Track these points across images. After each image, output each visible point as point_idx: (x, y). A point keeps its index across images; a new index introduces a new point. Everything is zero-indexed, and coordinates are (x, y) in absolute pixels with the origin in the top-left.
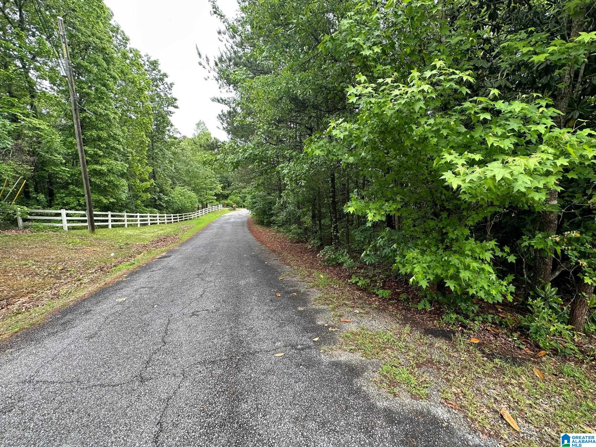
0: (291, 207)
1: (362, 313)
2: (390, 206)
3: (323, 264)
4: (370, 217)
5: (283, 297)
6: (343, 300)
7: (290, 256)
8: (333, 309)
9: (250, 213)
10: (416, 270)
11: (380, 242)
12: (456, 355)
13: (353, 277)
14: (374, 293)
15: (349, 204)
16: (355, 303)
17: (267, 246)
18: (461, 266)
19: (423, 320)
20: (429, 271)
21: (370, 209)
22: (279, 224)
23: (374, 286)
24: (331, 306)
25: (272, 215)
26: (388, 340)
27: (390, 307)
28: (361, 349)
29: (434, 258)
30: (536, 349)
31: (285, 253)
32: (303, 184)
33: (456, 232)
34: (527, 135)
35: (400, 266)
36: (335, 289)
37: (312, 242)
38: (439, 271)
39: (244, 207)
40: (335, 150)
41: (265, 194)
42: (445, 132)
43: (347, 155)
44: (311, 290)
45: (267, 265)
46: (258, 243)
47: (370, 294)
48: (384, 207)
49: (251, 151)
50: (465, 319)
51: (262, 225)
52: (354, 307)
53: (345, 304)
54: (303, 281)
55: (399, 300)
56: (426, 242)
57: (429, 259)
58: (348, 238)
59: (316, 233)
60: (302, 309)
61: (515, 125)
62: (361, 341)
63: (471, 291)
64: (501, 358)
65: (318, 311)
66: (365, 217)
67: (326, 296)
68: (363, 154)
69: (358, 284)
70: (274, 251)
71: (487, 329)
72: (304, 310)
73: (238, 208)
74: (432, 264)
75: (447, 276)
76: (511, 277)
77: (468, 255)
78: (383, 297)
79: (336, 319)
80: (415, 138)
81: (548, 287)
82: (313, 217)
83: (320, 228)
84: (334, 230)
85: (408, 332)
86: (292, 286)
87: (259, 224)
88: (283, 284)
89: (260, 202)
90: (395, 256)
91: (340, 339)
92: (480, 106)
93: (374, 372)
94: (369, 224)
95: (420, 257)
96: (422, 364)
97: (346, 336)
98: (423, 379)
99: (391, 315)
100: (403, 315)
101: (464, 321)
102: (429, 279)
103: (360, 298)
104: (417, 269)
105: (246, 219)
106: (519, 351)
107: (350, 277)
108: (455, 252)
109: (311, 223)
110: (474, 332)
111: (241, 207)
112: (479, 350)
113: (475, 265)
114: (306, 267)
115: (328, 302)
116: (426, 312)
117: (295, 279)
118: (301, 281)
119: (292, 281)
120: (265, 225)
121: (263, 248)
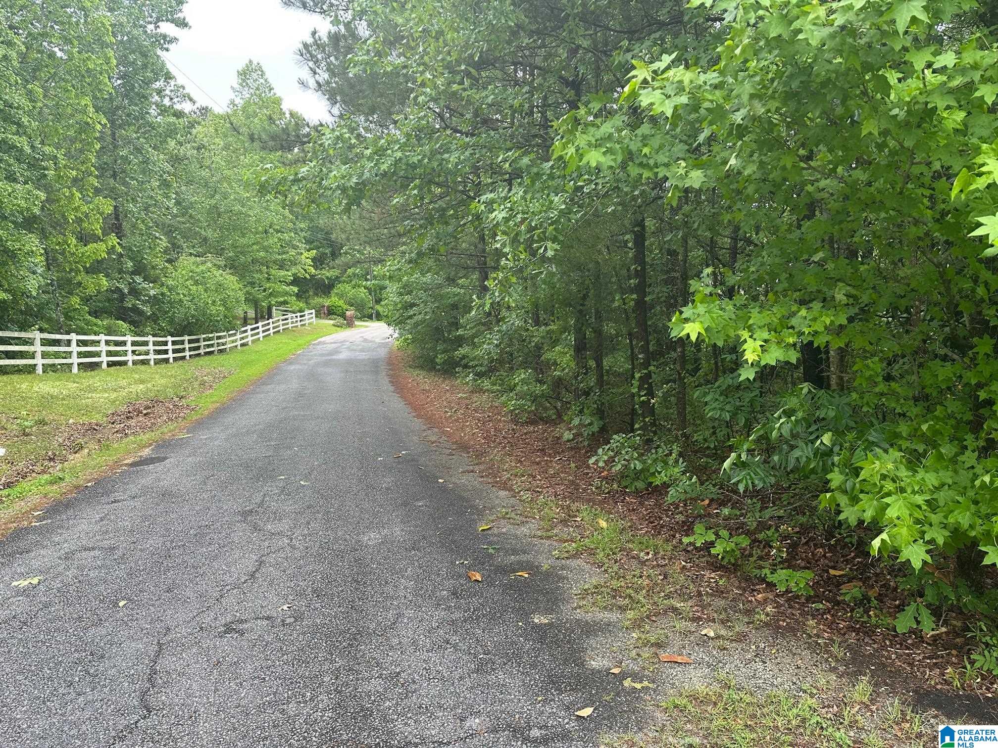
0: (514, 320)
1: (723, 638)
2: (814, 319)
3: (606, 487)
4: (751, 352)
5: (489, 582)
6: (668, 597)
7: (510, 463)
8: (637, 624)
9: (396, 335)
10: (892, 513)
11: (781, 426)
13: (699, 528)
14: (763, 580)
15: (687, 311)
16: (703, 607)
17: (443, 432)
19: (911, 665)
20: (935, 518)
21: (750, 329)
22: (479, 369)
23: (760, 558)
24: (630, 614)
25: (459, 341)
26: (804, 721)
27: (811, 623)
29: (947, 477)
31: (496, 454)
32: (550, 253)
35: (843, 500)
36: (643, 563)
37: (576, 421)
38: (963, 518)
39: (379, 317)
40: (646, 150)
41: (439, 280)
43: (683, 164)
44: (573, 563)
45: (443, 489)
46: (418, 424)
47: (750, 583)
48: (794, 322)
49: (399, 154)
51: (430, 370)
52: (699, 619)
53: (675, 610)
54: (548, 538)
55: (838, 603)
56: (924, 427)
57: (932, 479)
58: (682, 413)
59: (587, 394)
60: (544, 621)
62: (721, 722)
65: (591, 629)
66: (735, 348)
67: (615, 584)
68: (733, 161)
69: (713, 551)
70: (464, 447)
72: (551, 625)
73: (361, 319)
74: (942, 496)
78: (788, 591)
79: (647, 653)
80: (896, 111)
82: (580, 348)
83: (600, 382)
84: (640, 388)
85: (865, 700)
86: (515, 552)
87: (422, 367)
88: (490, 543)
89: (425, 303)
90: (827, 470)
91: (657, 714)
94: (747, 374)
95: (903, 473)
97: (676, 706)
99: (813, 647)
100: (849, 648)
102: (932, 542)
103: (719, 592)
104: (896, 509)
105: (383, 353)
107: (689, 530)
109: (573, 364)
111: (370, 317)
114: (556, 495)
115: (621, 602)
116: (922, 639)
117: (524, 530)
118: (541, 538)
119: (516, 537)
120: (439, 370)
121: (434, 439)
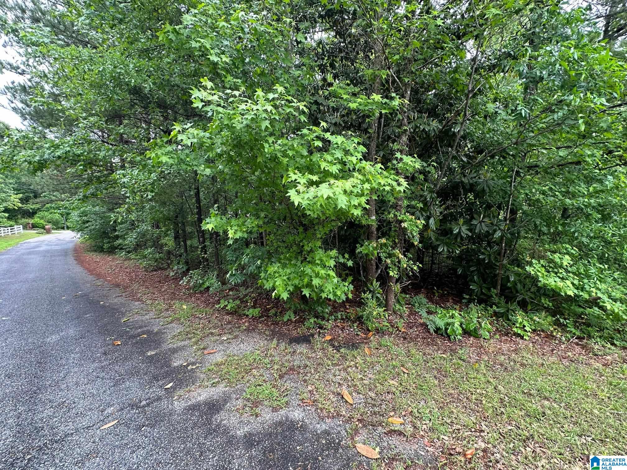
0: (145, 227)
1: (230, 339)
2: (252, 223)
3: (188, 292)
4: (231, 234)
5: (125, 344)
6: (209, 329)
7: (142, 289)
8: (196, 343)
9: (79, 236)
10: (277, 283)
11: (245, 259)
12: (314, 355)
13: (222, 301)
14: (244, 315)
15: (208, 220)
16: (223, 329)
17: (106, 280)
18: (313, 275)
19: (289, 331)
20: (290, 283)
21: (231, 226)
22: (128, 250)
23: (245, 307)
24: (193, 340)
25: (117, 237)
26: (255, 359)
27: (260, 325)
28: (224, 379)
29: (293, 270)
30: (368, 332)
31: (135, 286)
33: (310, 245)
34: (347, 163)
35: (265, 282)
36: (201, 319)
37: (176, 268)
38: (296, 282)
41: (104, 210)
42: (290, 153)
44: (169, 326)
45: (103, 307)
46: (91, 278)
47: (240, 316)
48: (246, 223)
50: (322, 321)
51: (101, 252)
52: (221, 334)
53: (212, 333)
54: (159, 318)
55: (268, 317)
56: (287, 255)
57: (288, 271)
59: (180, 256)
60: (153, 353)
61: (339, 154)
62: (226, 370)
63: (324, 295)
64: (345, 347)
65: (174, 351)
67: (188, 329)
68: (220, 167)
69: (227, 308)
70: (118, 286)
71: (337, 326)
72: (156, 354)
73: (56, 229)
74: (292, 276)
75: (303, 285)
76: (350, 279)
77: (318, 265)
78: (253, 316)
79: (199, 353)
80: (267, 156)
81: (374, 282)
84: (201, 251)
85: (275, 346)
86: (141, 327)
87: (95, 251)
88: (128, 326)
89: (96, 220)
90: (260, 273)
91: (202, 376)
92: (315, 135)
93: (237, 399)
94: (230, 242)
95: (281, 270)
96: (284, 373)
97: (209, 370)
98: (285, 388)
99: (260, 334)
100: (271, 331)
101: (321, 322)
102: (289, 290)
103: (229, 323)
104: (279, 282)
105: (71, 246)
106: (357, 338)
107: (218, 302)
108: (309, 262)
110: (328, 330)
112: (331, 345)
113: (322, 272)
114: (164, 299)
115: (189, 336)
116: (292, 322)
117: (147, 317)
118: (155, 318)
119: (142, 321)
120: (106, 252)
121: (99, 284)
